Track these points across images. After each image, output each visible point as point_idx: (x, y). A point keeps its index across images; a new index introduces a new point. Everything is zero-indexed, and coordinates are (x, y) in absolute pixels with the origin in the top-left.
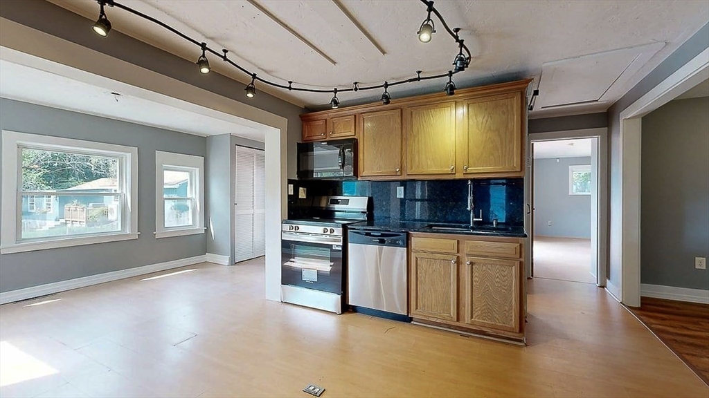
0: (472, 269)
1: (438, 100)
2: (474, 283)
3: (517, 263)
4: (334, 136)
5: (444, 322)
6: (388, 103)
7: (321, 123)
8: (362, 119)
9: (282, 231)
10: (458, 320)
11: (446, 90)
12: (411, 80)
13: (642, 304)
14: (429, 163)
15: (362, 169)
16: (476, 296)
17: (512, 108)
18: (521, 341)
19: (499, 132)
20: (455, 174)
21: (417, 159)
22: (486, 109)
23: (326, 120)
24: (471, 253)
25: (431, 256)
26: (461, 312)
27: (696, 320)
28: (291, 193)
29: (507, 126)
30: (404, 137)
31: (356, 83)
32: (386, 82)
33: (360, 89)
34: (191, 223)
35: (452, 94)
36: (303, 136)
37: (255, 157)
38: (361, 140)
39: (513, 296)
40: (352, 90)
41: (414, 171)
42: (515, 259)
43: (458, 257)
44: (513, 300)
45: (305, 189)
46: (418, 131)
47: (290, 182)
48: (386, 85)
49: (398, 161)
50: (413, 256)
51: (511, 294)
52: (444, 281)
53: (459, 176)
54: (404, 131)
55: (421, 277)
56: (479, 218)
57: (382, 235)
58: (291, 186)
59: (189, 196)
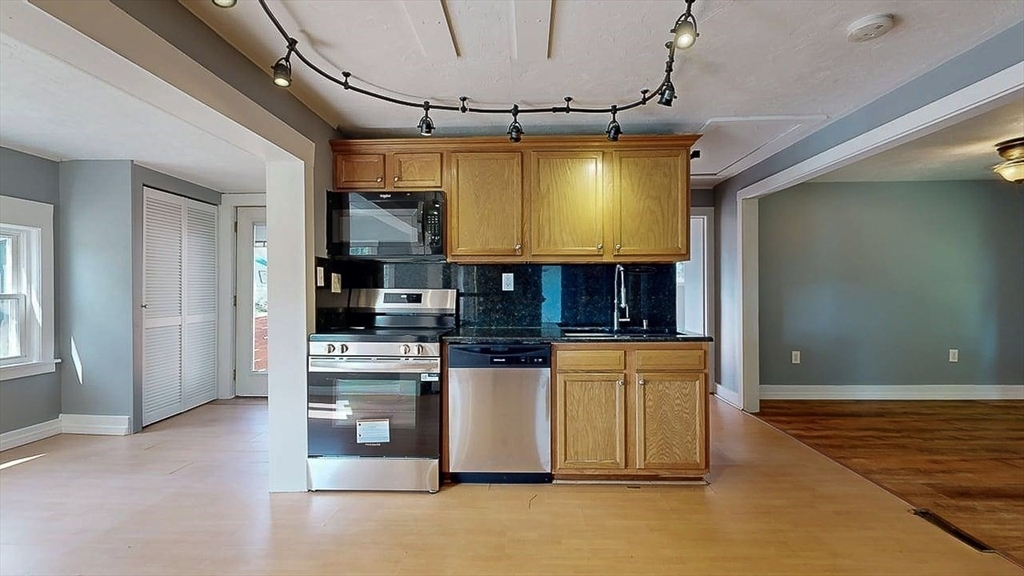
0: (645, 389)
1: (578, 147)
2: (647, 410)
3: (702, 376)
4: (401, 184)
5: (606, 472)
6: (517, 140)
7: (375, 159)
8: (454, 160)
9: (308, 355)
10: (626, 466)
11: (609, 132)
12: (555, 110)
13: (761, 408)
14: (565, 239)
15: (455, 244)
16: (651, 426)
17: (676, 170)
18: (701, 479)
19: (660, 202)
20: (602, 255)
21: (546, 230)
22: (643, 168)
23: (385, 156)
24: (643, 368)
25: (586, 376)
26: (630, 454)
27: (811, 418)
28: (321, 283)
29: (670, 193)
30: (526, 196)
31: (464, 99)
32: (516, 107)
33: (471, 110)
34: (14, 350)
35: (615, 139)
36: (335, 179)
37: (184, 214)
38: (454, 196)
39: (698, 419)
40: (457, 109)
41: (544, 249)
42: (700, 371)
43: (625, 375)
44: (698, 426)
45: (340, 276)
46: (549, 189)
47: (319, 262)
48: (516, 111)
49: (516, 233)
50: (560, 378)
51: (695, 419)
52: (606, 411)
53: (607, 259)
54: (526, 188)
55: (572, 411)
56: (625, 317)
57: (511, 351)
58: (321, 270)
59: (9, 290)
